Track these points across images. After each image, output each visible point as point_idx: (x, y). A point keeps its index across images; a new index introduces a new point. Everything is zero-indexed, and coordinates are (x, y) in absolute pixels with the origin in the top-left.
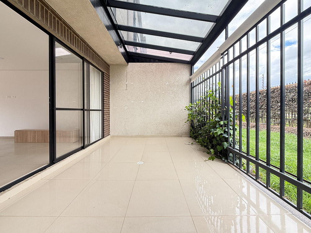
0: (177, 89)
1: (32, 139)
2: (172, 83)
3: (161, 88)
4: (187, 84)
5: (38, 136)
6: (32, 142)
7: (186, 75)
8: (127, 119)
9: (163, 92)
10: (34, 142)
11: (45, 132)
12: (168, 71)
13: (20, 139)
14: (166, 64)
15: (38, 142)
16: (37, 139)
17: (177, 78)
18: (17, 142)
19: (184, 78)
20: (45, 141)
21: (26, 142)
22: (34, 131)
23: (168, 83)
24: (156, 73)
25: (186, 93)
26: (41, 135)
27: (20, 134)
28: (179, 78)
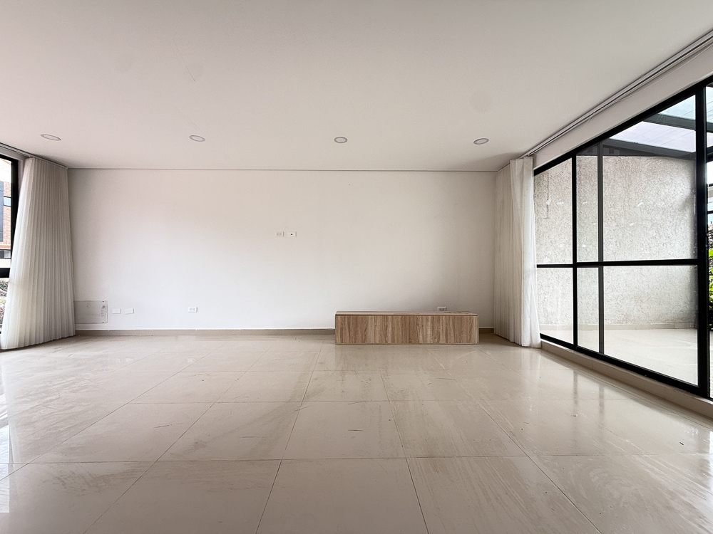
0: (663, 217)
1: (378, 336)
2: (652, 203)
3: (627, 215)
4: (685, 206)
5: (393, 328)
6: (378, 342)
7: (682, 184)
8: (549, 286)
9: (632, 224)
10: (384, 342)
11: (412, 319)
12: (643, 175)
13: (348, 335)
14: (636, 159)
15: (393, 342)
16: (390, 335)
17: (663, 193)
18: (342, 343)
19: (679, 192)
20: (410, 339)
21: (364, 342)
22: (385, 317)
23: (642, 203)
24: (614, 181)
25: (682, 226)
26: (400, 326)
27: (349, 323)
28: (667, 191)
